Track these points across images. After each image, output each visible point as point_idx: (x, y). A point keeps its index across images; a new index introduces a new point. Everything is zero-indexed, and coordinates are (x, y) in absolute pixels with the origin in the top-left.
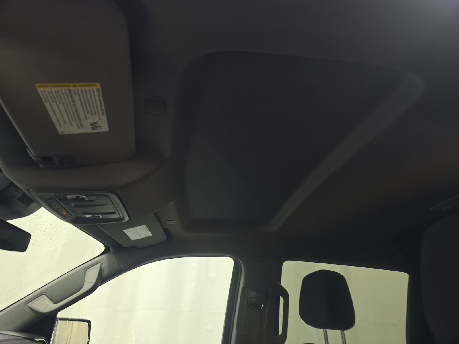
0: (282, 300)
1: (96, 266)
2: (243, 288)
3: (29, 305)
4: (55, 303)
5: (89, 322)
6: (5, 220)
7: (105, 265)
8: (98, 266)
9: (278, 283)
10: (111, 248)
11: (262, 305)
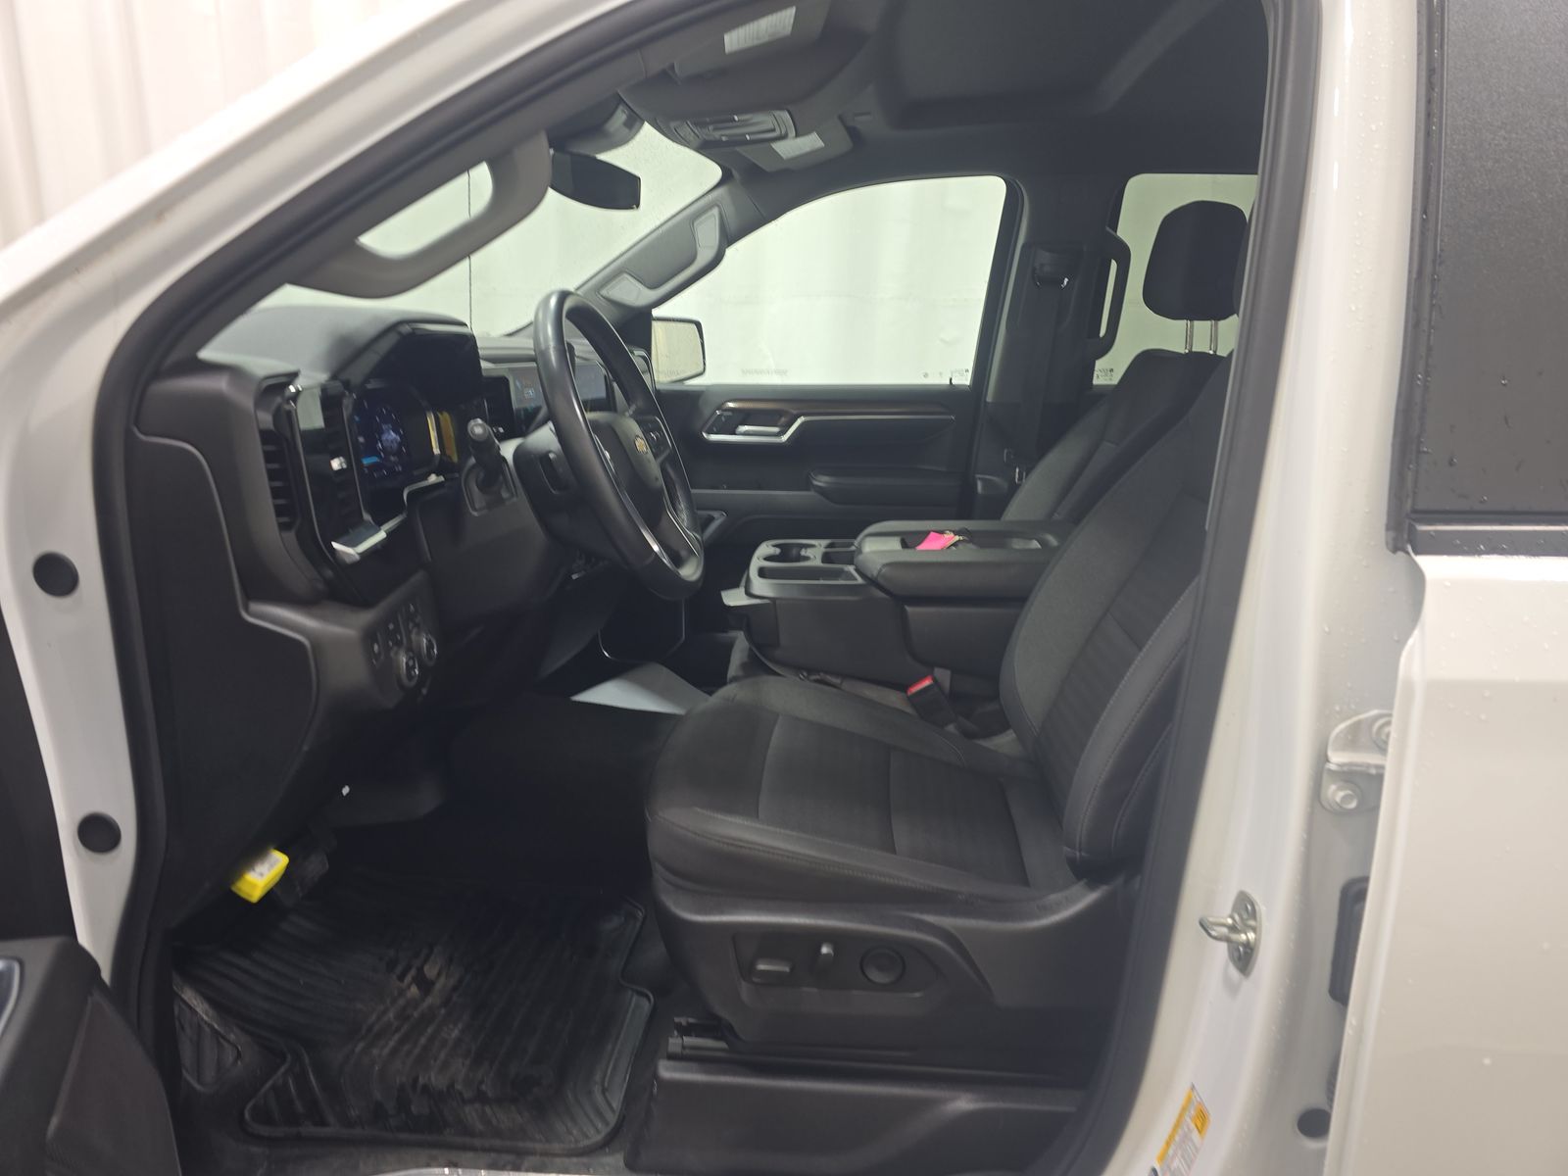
0: (1114, 265)
1: (710, 213)
2: (1023, 246)
3: (604, 292)
4: (653, 287)
5: (698, 325)
6: (592, 154)
7: (730, 211)
8: (715, 211)
9: (1108, 229)
10: (735, 174)
11: (1066, 280)
